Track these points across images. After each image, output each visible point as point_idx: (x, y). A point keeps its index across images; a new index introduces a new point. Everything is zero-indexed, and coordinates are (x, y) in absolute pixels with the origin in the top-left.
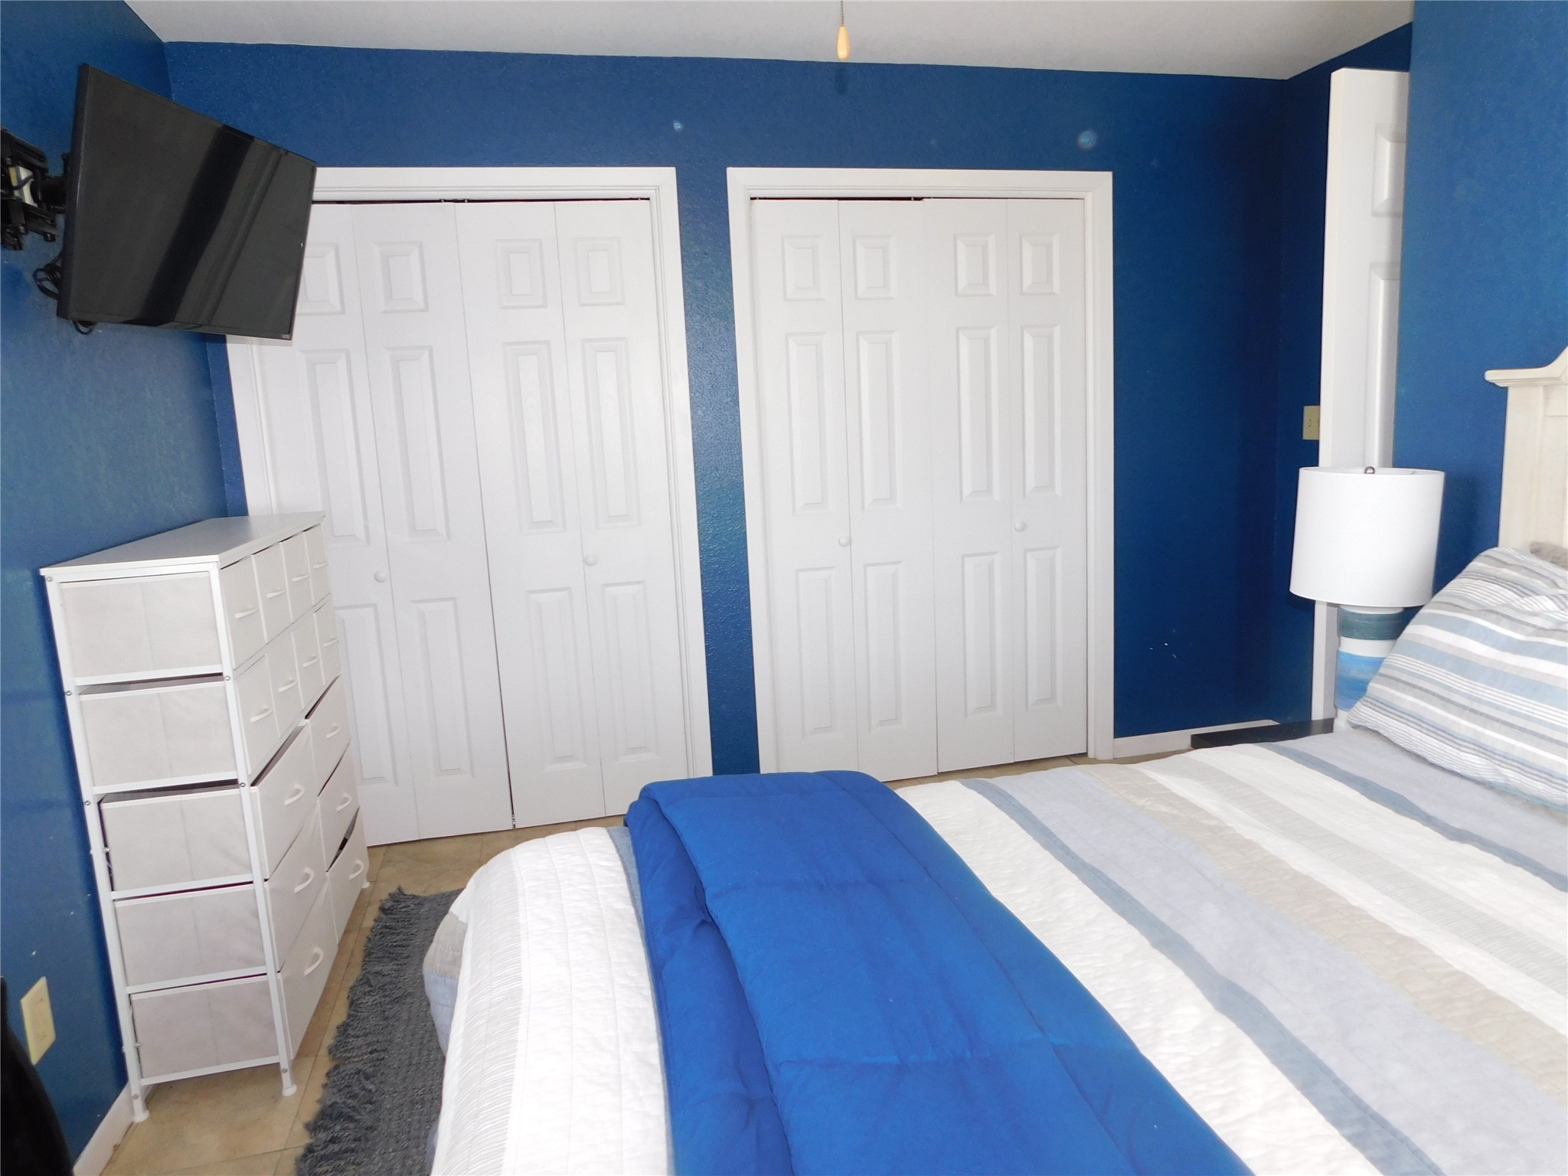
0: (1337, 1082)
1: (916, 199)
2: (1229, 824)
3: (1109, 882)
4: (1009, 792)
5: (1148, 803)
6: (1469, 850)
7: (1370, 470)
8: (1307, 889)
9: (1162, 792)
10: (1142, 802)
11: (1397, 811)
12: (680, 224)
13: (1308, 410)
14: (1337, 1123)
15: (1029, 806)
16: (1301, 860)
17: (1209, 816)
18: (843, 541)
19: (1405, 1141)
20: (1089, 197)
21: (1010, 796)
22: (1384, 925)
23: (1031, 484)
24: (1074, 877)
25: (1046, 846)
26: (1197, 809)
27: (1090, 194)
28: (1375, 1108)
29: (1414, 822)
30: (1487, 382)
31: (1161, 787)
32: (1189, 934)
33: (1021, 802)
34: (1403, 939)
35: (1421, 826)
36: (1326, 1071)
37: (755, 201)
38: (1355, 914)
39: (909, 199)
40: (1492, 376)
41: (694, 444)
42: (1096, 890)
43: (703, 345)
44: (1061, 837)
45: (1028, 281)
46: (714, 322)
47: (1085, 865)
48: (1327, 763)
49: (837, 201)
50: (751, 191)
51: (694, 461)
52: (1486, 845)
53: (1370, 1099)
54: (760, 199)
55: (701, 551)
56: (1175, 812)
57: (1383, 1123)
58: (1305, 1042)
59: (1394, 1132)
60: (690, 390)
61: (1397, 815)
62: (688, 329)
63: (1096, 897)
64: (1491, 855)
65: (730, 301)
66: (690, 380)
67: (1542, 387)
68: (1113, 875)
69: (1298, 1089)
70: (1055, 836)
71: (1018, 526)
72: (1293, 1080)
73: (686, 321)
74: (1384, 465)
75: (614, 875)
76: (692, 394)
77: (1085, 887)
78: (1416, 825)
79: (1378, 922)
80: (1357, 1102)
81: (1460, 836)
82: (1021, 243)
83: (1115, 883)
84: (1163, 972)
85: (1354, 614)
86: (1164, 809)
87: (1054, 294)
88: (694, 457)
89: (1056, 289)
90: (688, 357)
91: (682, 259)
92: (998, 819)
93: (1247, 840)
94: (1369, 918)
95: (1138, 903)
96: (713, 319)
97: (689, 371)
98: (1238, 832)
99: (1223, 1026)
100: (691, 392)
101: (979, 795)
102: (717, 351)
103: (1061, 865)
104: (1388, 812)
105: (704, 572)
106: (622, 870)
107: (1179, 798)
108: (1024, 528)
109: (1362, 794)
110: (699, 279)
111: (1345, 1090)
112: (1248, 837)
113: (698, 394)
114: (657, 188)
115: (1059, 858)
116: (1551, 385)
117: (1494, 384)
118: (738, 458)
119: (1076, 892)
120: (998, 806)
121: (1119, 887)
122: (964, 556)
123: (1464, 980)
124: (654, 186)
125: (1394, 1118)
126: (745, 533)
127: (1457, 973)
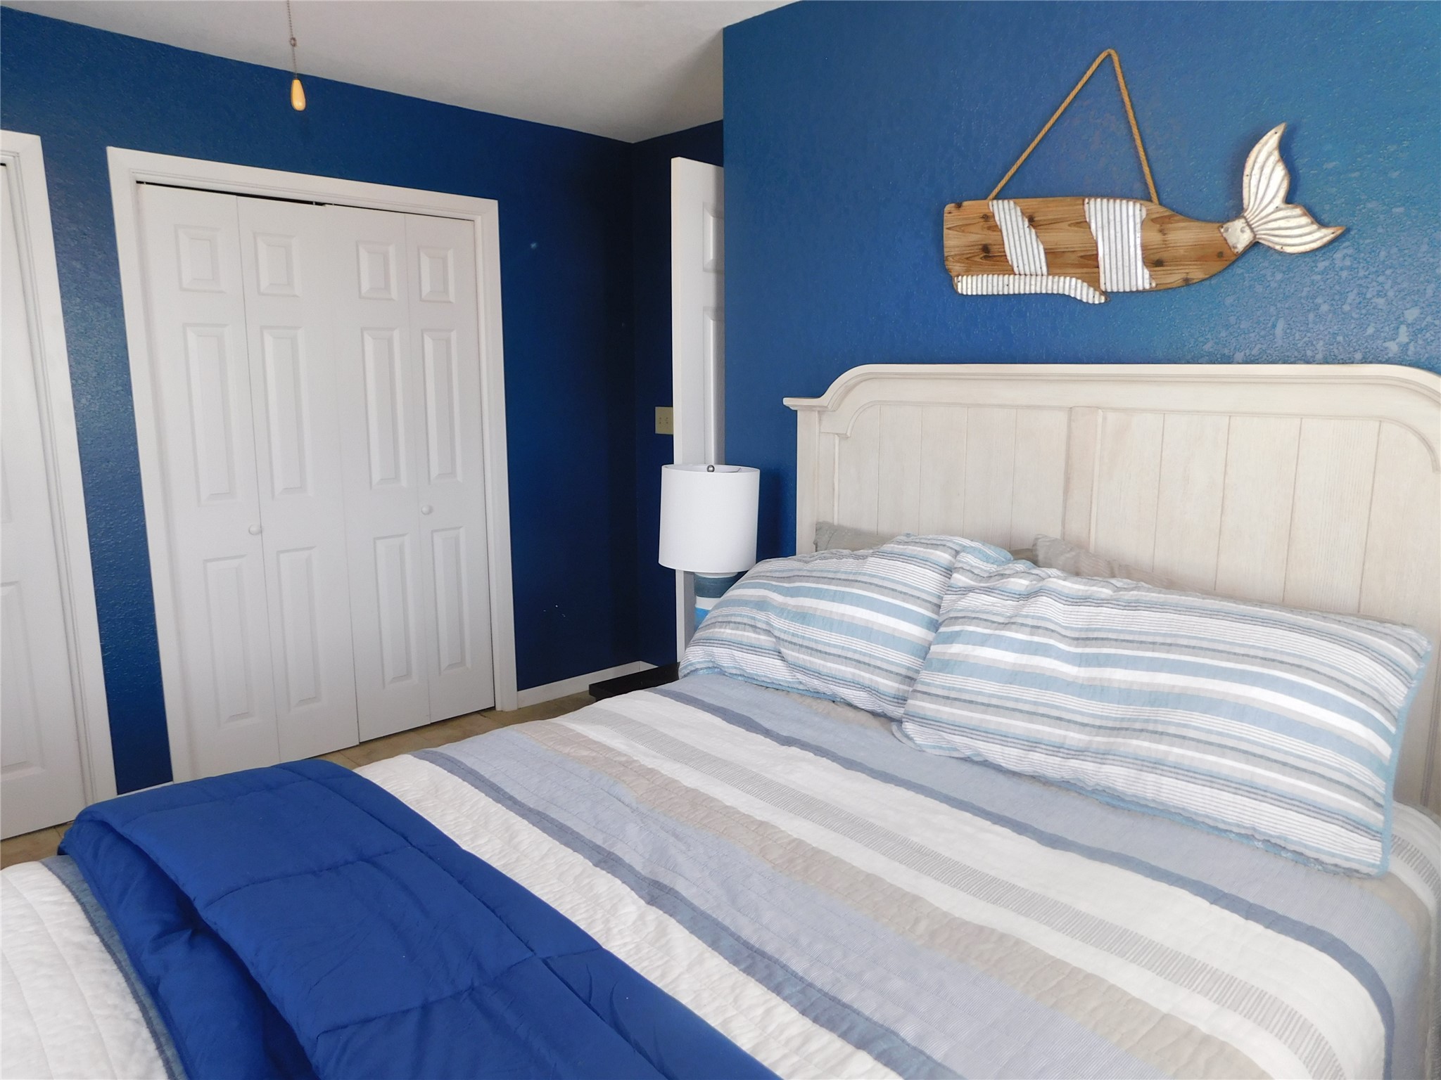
0: (732, 935)
1: (317, 204)
2: (636, 759)
3: (552, 821)
4: (458, 757)
5: (572, 751)
6: (794, 750)
7: (711, 469)
8: (696, 799)
9: (582, 739)
10: (567, 750)
11: (747, 730)
12: (50, 199)
13: (659, 411)
14: (735, 962)
15: (476, 768)
16: (689, 778)
17: (620, 754)
18: (254, 529)
19: (776, 962)
20: (478, 220)
21: (459, 761)
22: (749, 816)
23: (435, 471)
24: (526, 822)
25: (498, 801)
26: (610, 749)
27: (480, 217)
28: (757, 946)
29: (759, 736)
30: (785, 406)
31: (579, 735)
32: (619, 850)
33: (469, 765)
34: (761, 823)
35: (763, 737)
36: (725, 929)
37: (142, 185)
38: (729, 812)
39: (311, 203)
40: (787, 401)
41: (78, 433)
42: (544, 830)
43: (86, 330)
44: (507, 790)
45: (426, 288)
46: (98, 308)
47: (530, 810)
48: (697, 699)
49: (235, 196)
50: (138, 175)
51: (80, 452)
52: (804, 746)
53: (753, 941)
54: (147, 183)
55: (91, 547)
56: (594, 754)
57: (763, 954)
58: (709, 912)
59: (770, 958)
60: (71, 377)
61: (748, 732)
62: (65, 313)
63: (545, 835)
64: (807, 752)
65: (117, 286)
66: (70, 366)
67: (817, 413)
68: (554, 814)
69: (709, 947)
70: (503, 790)
71: (425, 509)
72: (705, 942)
73: (63, 304)
74: (719, 462)
75: (64, 908)
76: (74, 381)
77: (535, 828)
78: (760, 738)
79: (744, 814)
80: (746, 945)
81: (787, 741)
82: (419, 255)
83: (558, 821)
84: (606, 883)
85: (705, 578)
86: (585, 753)
87: (450, 302)
88: (80, 448)
89: (452, 298)
90: (67, 342)
91: (55, 237)
92: (453, 783)
93: (650, 769)
94: (739, 812)
95: (578, 833)
96: (97, 304)
97: (69, 357)
98: (642, 763)
99: (654, 914)
100: (72, 378)
101: (431, 764)
102: (103, 338)
103: (512, 814)
104: (742, 731)
105: (96, 568)
106: (74, 900)
107: (595, 742)
108: (431, 511)
109: (724, 720)
110: (77, 260)
111: (738, 938)
112: (649, 767)
113: (80, 382)
114: (16, 156)
115: (509, 808)
116: (822, 411)
117: (788, 408)
118: (132, 449)
119: (528, 834)
120: (450, 771)
121: (561, 823)
122: (375, 539)
123: (799, 844)
124: (13, 152)
125: (770, 949)
126: (144, 526)
127: (796, 839)
